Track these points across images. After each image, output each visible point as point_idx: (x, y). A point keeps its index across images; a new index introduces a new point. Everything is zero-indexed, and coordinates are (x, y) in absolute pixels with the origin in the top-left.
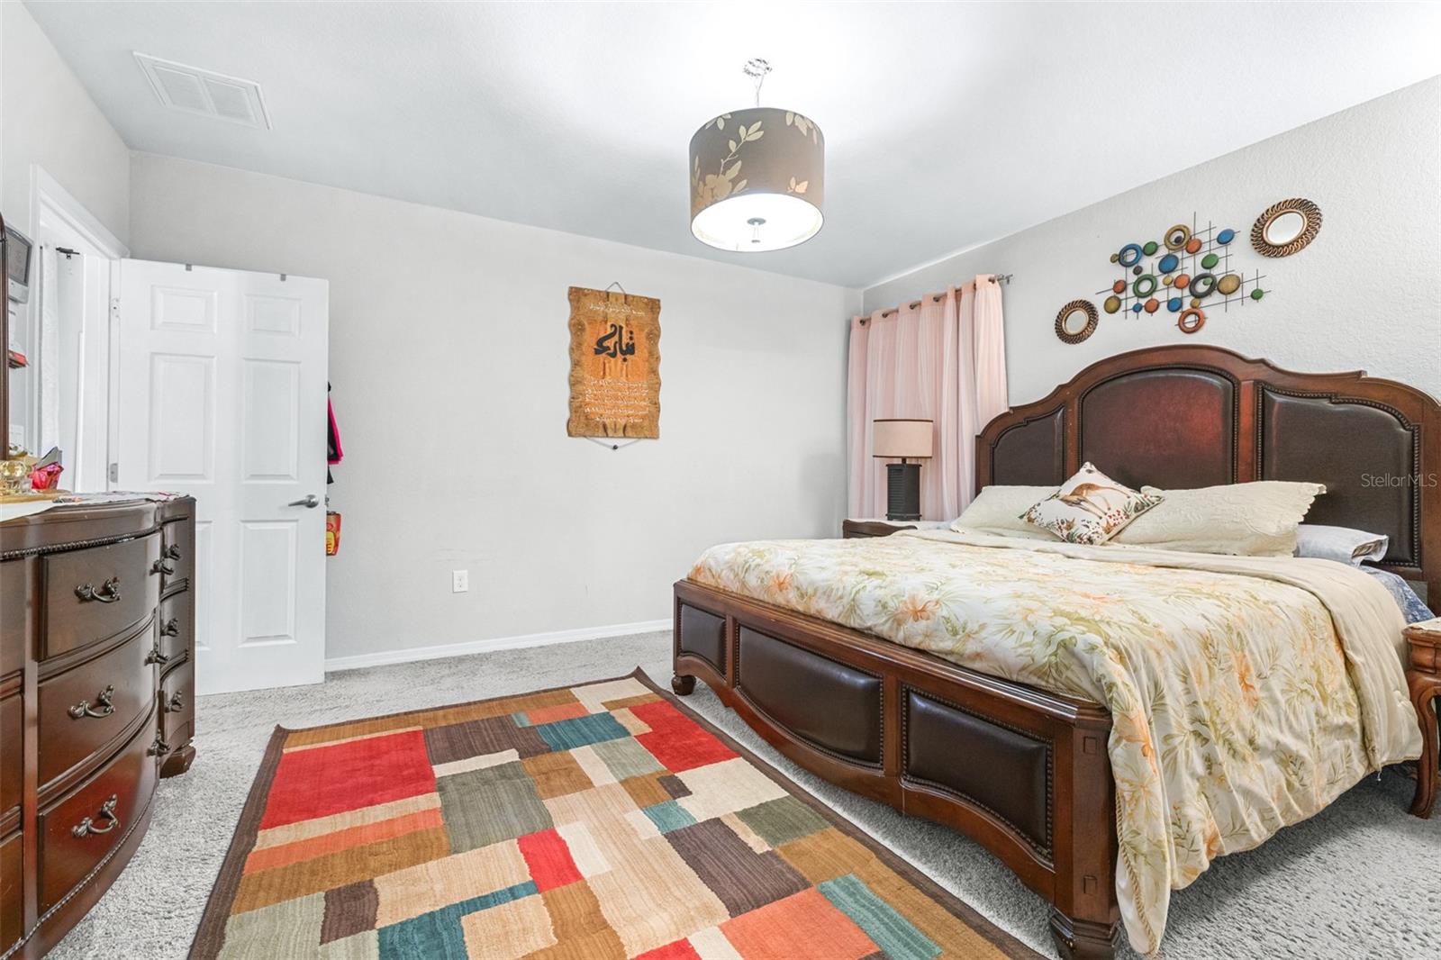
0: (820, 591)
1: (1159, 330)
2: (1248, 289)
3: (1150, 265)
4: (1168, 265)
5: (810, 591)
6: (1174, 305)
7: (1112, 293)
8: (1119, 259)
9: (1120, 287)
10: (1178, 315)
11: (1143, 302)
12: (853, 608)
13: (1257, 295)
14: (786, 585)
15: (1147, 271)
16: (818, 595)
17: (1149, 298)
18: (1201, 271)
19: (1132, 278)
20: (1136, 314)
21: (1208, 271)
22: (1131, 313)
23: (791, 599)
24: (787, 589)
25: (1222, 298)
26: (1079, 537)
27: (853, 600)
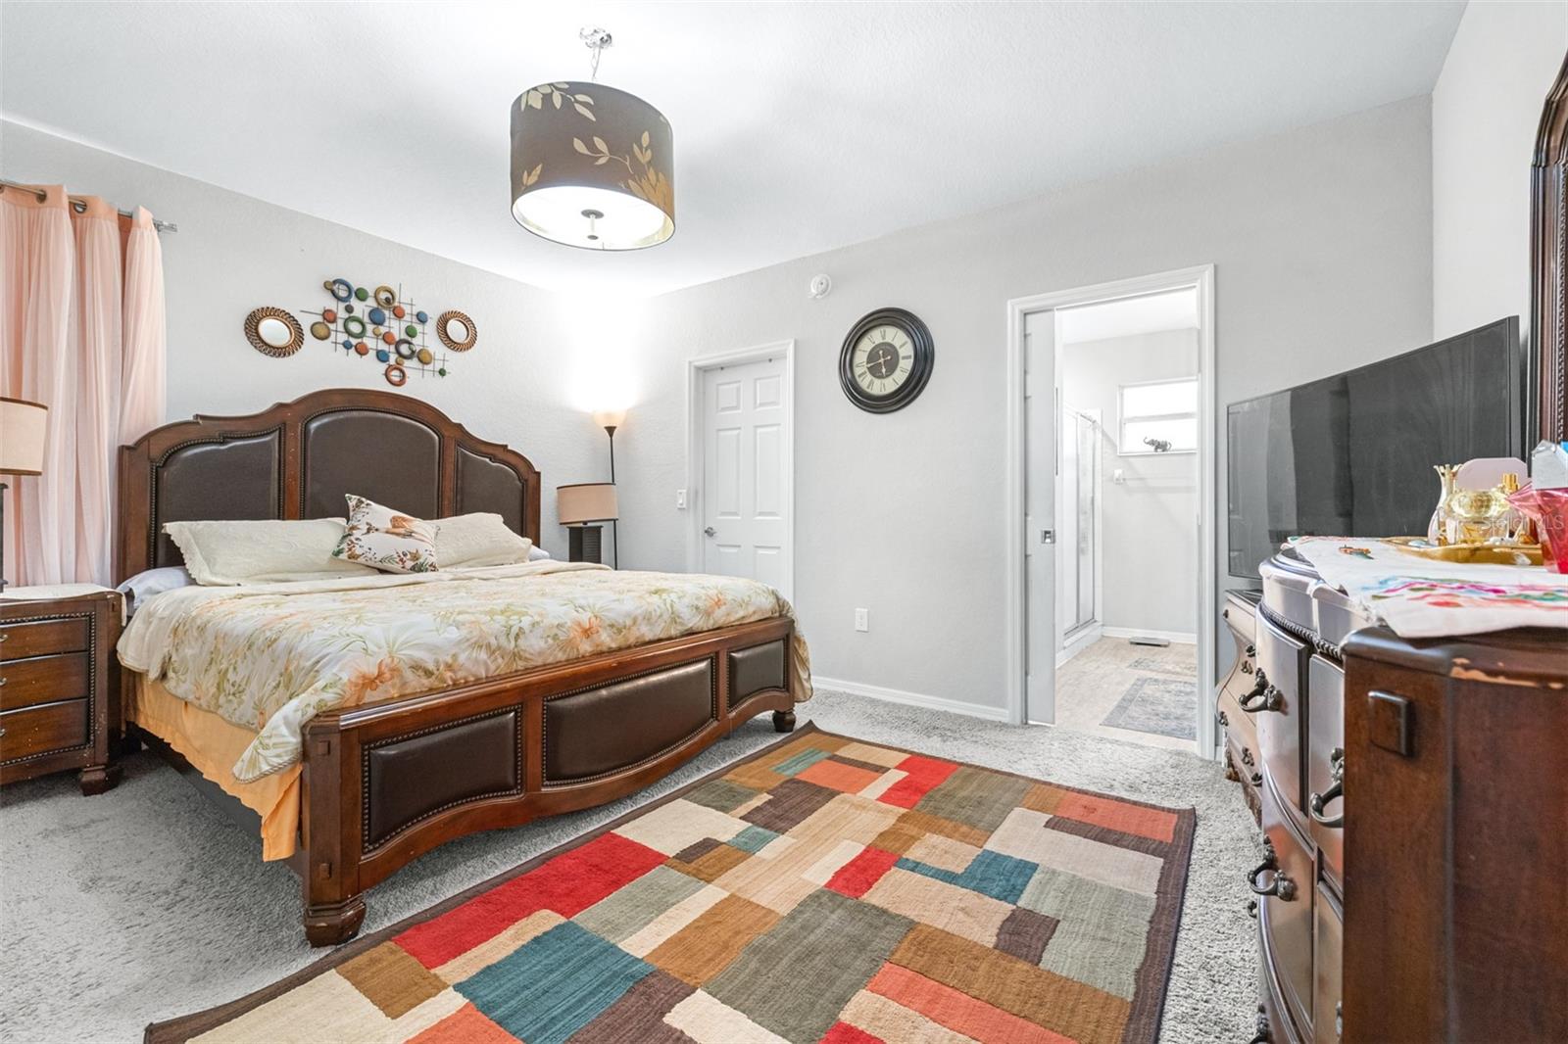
0: (640, 618)
1: (367, 374)
2: (438, 366)
3: (361, 309)
4: (376, 318)
5: (629, 622)
6: (382, 356)
7: (320, 319)
8: (330, 287)
9: (329, 316)
10: (384, 366)
11: (354, 341)
12: (675, 618)
13: (442, 372)
14: (594, 630)
15: (357, 313)
16: (639, 622)
17: (359, 340)
18: (404, 336)
19: (342, 314)
20: (346, 350)
21: (409, 339)
22: (340, 347)
23: (607, 639)
24: (598, 632)
25: (420, 366)
26: (431, 565)
27: (673, 613)
